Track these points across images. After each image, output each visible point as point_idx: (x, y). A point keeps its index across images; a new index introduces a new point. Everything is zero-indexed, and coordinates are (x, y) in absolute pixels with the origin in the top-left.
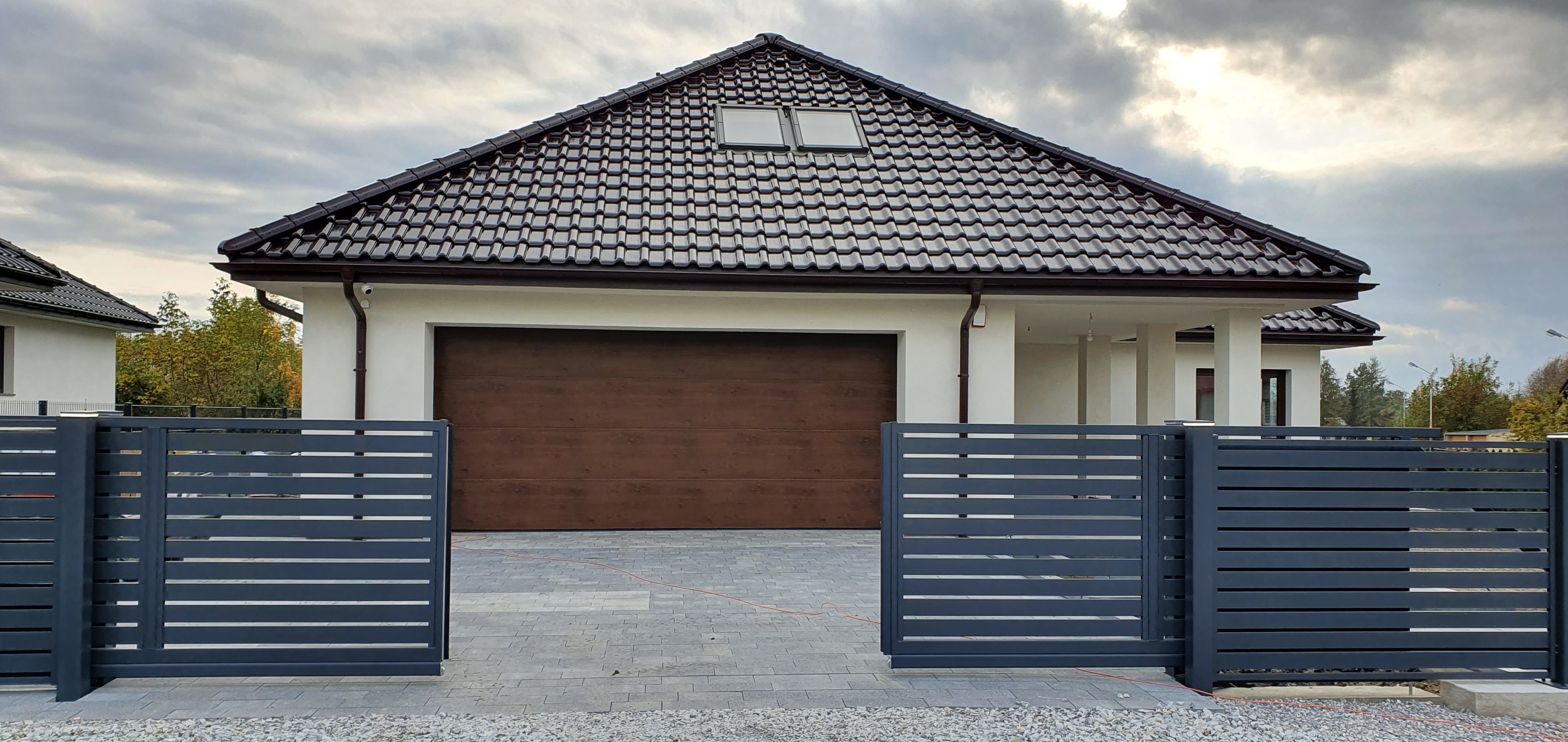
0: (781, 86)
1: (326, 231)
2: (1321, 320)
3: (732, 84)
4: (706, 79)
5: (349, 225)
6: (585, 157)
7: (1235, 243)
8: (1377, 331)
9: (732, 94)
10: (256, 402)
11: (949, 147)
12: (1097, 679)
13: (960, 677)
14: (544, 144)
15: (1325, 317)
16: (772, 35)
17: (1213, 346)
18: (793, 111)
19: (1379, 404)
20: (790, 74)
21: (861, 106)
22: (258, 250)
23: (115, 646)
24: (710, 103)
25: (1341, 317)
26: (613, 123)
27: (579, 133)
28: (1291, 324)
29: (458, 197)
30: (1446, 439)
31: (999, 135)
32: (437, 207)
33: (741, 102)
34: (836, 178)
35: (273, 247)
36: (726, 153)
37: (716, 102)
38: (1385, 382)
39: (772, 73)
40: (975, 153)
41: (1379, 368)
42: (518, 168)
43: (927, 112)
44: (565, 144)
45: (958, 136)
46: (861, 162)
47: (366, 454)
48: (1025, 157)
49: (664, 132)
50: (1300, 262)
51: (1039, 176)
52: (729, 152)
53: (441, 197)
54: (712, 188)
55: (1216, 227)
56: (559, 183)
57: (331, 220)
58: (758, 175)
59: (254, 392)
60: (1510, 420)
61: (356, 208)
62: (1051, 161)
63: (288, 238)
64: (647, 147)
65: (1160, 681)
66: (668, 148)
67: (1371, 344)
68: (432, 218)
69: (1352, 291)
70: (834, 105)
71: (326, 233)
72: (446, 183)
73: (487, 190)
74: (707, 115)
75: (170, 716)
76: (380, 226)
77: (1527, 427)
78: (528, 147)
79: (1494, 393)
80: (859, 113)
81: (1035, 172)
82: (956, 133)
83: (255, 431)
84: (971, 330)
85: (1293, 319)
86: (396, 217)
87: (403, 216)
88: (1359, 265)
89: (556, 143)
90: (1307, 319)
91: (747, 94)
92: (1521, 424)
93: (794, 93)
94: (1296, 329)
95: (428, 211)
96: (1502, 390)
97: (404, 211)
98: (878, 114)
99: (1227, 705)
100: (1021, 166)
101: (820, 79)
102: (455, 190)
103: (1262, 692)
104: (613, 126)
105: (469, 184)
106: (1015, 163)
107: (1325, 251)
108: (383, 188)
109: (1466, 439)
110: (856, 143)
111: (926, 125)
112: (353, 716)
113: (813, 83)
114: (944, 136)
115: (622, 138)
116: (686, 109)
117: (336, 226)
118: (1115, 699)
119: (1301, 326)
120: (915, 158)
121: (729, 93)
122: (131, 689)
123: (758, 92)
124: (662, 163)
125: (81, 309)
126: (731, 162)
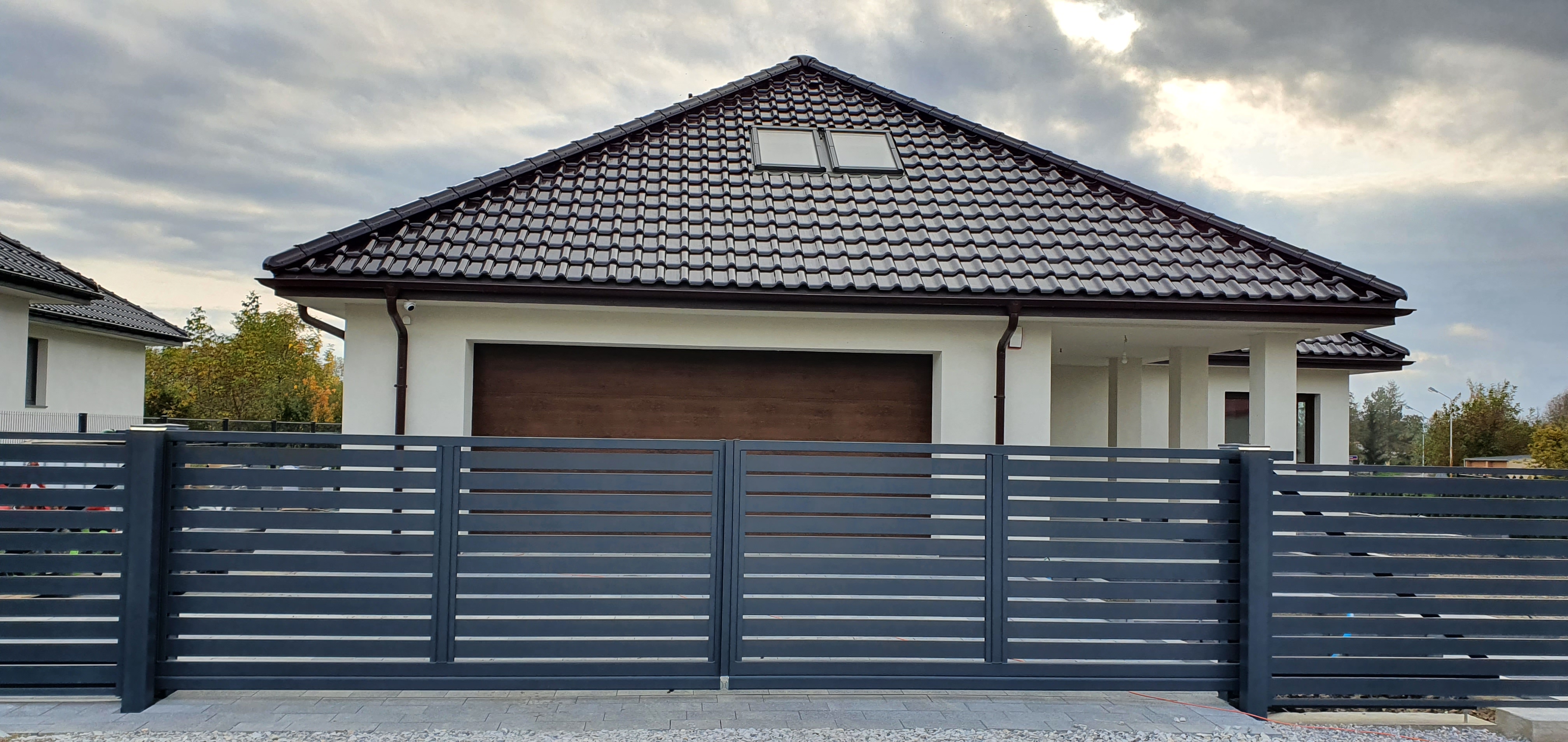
0: (815, 108)
1: (369, 248)
2: (1351, 345)
3: (767, 106)
4: (742, 101)
5: (392, 242)
6: (623, 177)
7: (1271, 267)
8: (1406, 356)
9: (767, 115)
10: (280, 416)
11: (984, 169)
12: (1152, 703)
13: (1014, 699)
14: (583, 163)
15: (1354, 342)
16: (806, 57)
17: (1248, 371)
18: (828, 133)
19: (1397, 429)
20: (824, 96)
21: (895, 128)
22: (303, 266)
23: (176, 658)
24: (746, 124)
25: (1371, 341)
26: (650, 143)
27: (617, 153)
28: (1320, 348)
29: (499, 216)
30: (1466, 465)
31: (1033, 157)
32: (478, 226)
33: (777, 124)
34: (872, 199)
35: (317, 264)
36: (762, 174)
37: (751, 123)
38: (1404, 407)
39: (806, 95)
40: (1009, 175)
41: (1398, 392)
42: (557, 187)
43: (961, 134)
44: (604, 164)
45: (992, 159)
46: (896, 183)
47: (406, 469)
48: (1060, 180)
49: (701, 153)
50: (1336, 286)
51: (1074, 199)
52: (766, 173)
53: (482, 215)
54: (749, 208)
55: (1252, 252)
56: (598, 202)
57: (374, 237)
58: (795, 196)
59: (278, 406)
60: (1531, 446)
61: (398, 225)
62: (1086, 184)
63: (332, 254)
64: (685, 168)
65: (1214, 705)
66: (705, 169)
67: (1401, 369)
68: (474, 235)
69: (1388, 316)
70: (868, 128)
71: (370, 250)
72: (487, 202)
73: (528, 209)
74: (743, 137)
75: (236, 728)
76: (422, 243)
77: (1549, 453)
78: (567, 166)
79: (1514, 418)
80: (893, 135)
81: (1070, 195)
82: (990, 156)
83: (285, 445)
84: (1007, 351)
85: (1322, 343)
86: (438, 235)
87: (445, 233)
88: (1396, 290)
89: (595, 163)
90: (1336, 344)
91: (782, 116)
92: (1542, 451)
93: (829, 115)
94: (1326, 354)
95: (470, 229)
96: (1523, 416)
97: (446, 229)
98: (912, 136)
99: (1285, 731)
100: (1055, 188)
101: (854, 101)
102: (496, 208)
103: (1316, 718)
104: (651, 147)
105: (509, 203)
106: (1050, 185)
107: (1361, 276)
108: (426, 206)
109: (1486, 466)
110: (890, 164)
111: (961, 147)
112: (417, 731)
113: (847, 105)
114: (978, 158)
115: (660, 158)
116: (722, 130)
117: (379, 243)
118: (1170, 722)
119: (1330, 351)
120: (950, 180)
121: (764, 115)
122: (193, 701)
123: (793, 113)
124: (700, 184)
125: (114, 322)
126: (768, 183)
